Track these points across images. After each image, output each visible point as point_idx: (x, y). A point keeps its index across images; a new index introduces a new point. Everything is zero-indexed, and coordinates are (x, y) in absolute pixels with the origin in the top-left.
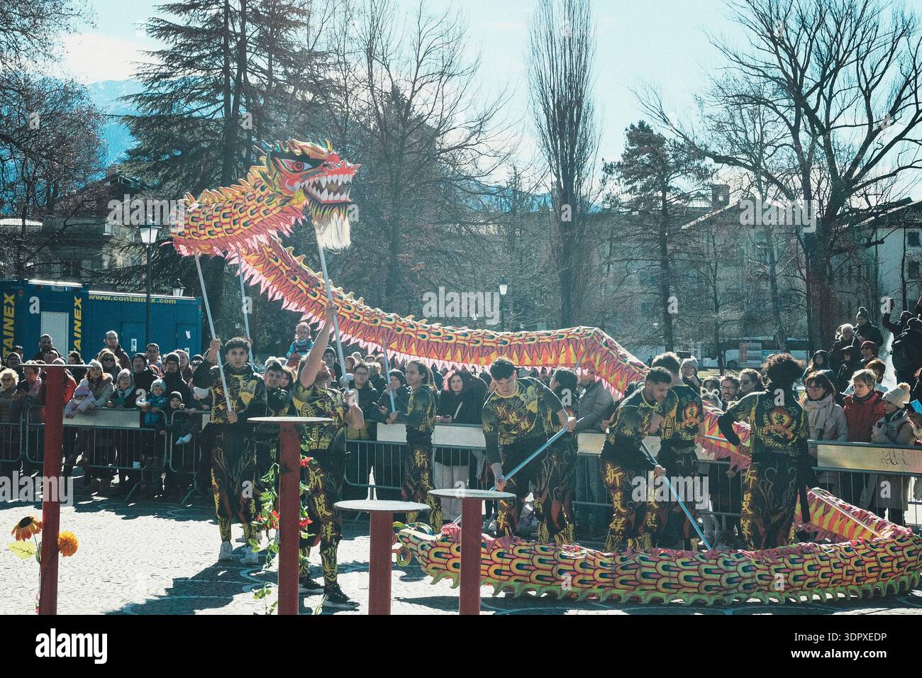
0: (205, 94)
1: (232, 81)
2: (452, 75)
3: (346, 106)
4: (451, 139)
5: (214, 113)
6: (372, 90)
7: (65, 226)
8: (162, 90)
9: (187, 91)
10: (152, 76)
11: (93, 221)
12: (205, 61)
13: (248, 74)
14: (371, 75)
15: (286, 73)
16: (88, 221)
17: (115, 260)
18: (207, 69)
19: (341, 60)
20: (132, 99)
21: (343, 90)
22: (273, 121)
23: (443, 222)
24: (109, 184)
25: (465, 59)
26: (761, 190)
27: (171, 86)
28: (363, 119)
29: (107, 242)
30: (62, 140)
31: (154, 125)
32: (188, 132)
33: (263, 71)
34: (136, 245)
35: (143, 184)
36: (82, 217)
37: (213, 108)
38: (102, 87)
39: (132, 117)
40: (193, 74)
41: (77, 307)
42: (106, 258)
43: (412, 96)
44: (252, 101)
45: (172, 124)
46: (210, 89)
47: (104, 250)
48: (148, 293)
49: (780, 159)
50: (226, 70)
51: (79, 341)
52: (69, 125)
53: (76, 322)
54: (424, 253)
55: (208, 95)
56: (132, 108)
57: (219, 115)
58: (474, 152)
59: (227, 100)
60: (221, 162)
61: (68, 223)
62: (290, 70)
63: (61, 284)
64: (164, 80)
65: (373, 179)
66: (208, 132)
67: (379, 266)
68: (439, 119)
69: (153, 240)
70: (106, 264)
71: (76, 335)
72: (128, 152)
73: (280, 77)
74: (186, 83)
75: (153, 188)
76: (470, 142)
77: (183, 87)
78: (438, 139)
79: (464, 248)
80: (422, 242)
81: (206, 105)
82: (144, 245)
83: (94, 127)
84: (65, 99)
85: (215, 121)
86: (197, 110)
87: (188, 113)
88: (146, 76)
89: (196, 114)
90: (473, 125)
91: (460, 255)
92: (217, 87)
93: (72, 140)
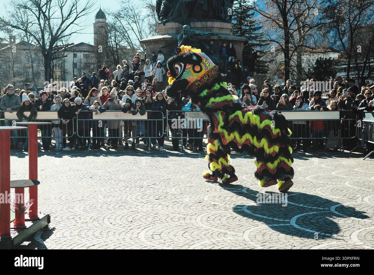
26: (27, 38)
49: (34, 28)
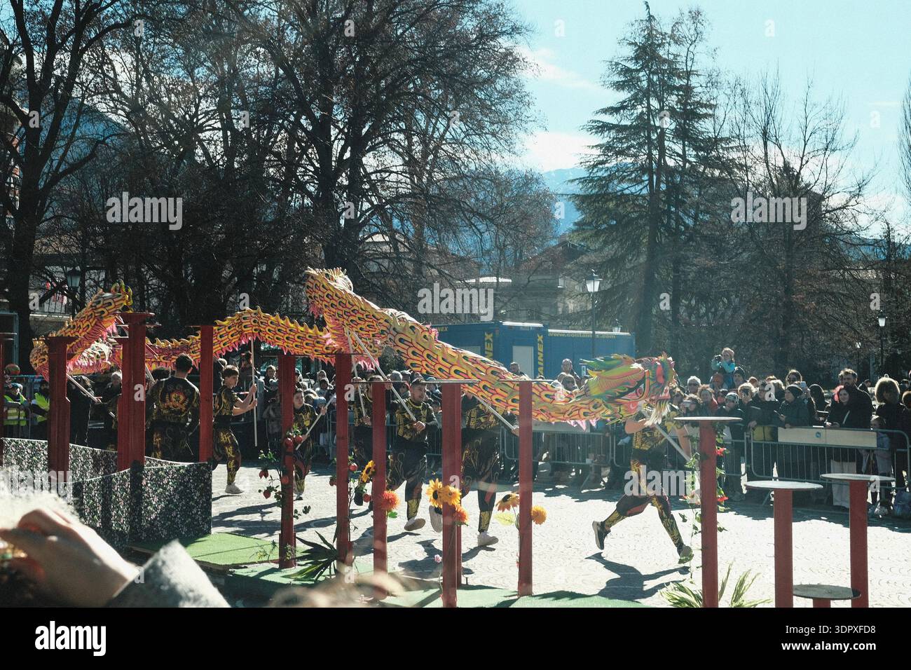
0: (633, 175)
1: (654, 165)
2: (834, 150)
3: (746, 180)
4: (834, 201)
5: (641, 190)
6: (768, 166)
7: (529, 282)
8: (600, 174)
9: (619, 174)
10: (592, 163)
11: (549, 277)
12: (633, 151)
13: (667, 158)
14: (766, 154)
15: (697, 156)
16: (546, 277)
17: (568, 307)
18: (635, 156)
19: (742, 144)
20: (577, 182)
21: (745, 168)
22: (688, 194)
23: (828, 269)
24: (561, 248)
25: (843, 137)
27: (606, 171)
28: (760, 189)
29: (561, 293)
30: (525, 216)
31: (594, 201)
32: (621, 206)
33: (678, 155)
34: (582, 294)
35: (588, 248)
36: (541, 274)
37: (641, 187)
38: (553, 174)
39: (578, 196)
40: (624, 161)
41: (540, 342)
42: (560, 305)
43: (801, 168)
44: (670, 179)
45: (607, 200)
46: (637, 171)
47: (559, 299)
48: (593, 330)
50: (650, 156)
51: (542, 368)
52: (529, 204)
53: (539, 353)
54: (814, 294)
55: (635, 177)
56: (577, 189)
57: (645, 192)
58: (854, 212)
59: (651, 180)
60: (648, 228)
61: (531, 279)
62: (701, 153)
63: (527, 324)
64: (601, 166)
65: (770, 236)
66: (637, 205)
67: (777, 306)
68: (823, 186)
69: (596, 290)
70: (560, 310)
71: (539, 363)
72: (575, 224)
73: (693, 160)
74: (619, 168)
75: (595, 251)
76: (850, 204)
77: (618, 171)
78: (823, 203)
79: (847, 289)
80: (812, 286)
81: (635, 184)
82: (589, 293)
83: (548, 205)
84: (526, 184)
85: (642, 196)
86: (627, 188)
87: (620, 191)
88: (588, 164)
89: (627, 192)
90: (852, 189)
91: (843, 295)
92: (644, 169)
93: (531, 215)
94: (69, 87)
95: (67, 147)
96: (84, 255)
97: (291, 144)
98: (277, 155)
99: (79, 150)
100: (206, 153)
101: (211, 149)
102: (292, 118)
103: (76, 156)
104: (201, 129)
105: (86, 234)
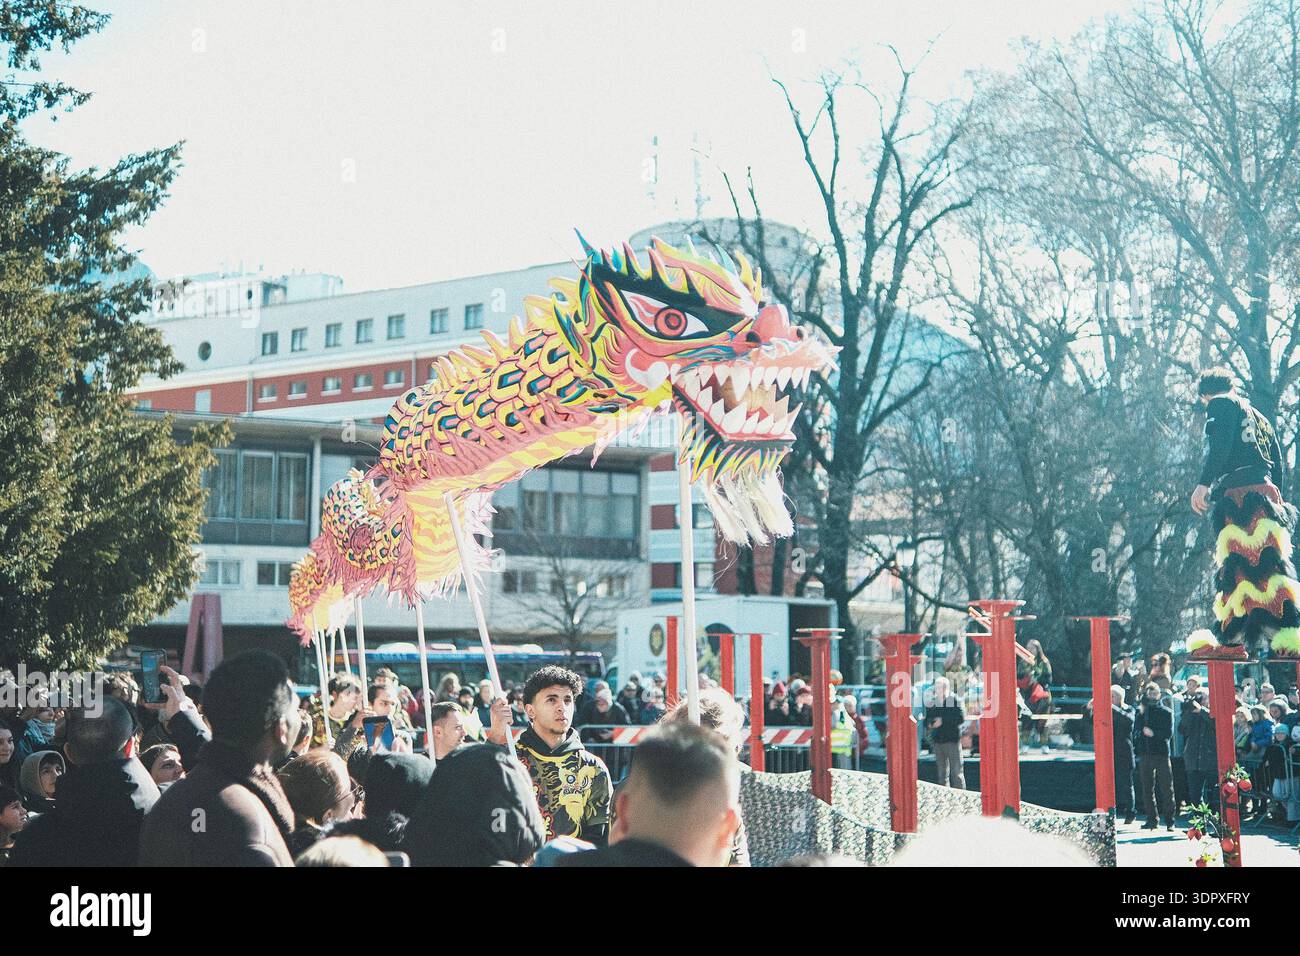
94: (892, 295)
95: (890, 375)
96: (916, 521)
97: (1204, 348)
98: (1187, 367)
99: (908, 378)
100: (1080, 370)
101: (1087, 364)
102: (1205, 311)
103: (903, 386)
104: (1072, 337)
105: (918, 492)
